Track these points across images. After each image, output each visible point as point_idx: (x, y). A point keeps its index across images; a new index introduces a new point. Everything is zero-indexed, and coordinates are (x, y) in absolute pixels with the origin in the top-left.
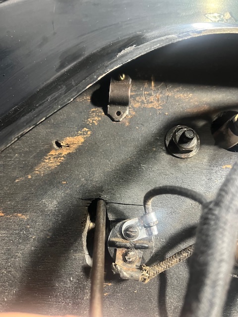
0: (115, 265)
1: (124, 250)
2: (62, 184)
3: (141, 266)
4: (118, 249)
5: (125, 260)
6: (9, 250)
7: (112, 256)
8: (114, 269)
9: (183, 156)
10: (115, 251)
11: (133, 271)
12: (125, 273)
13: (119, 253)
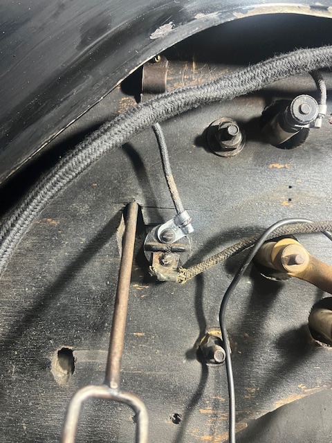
0: (152, 268)
1: (161, 254)
2: (93, 187)
3: (178, 268)
4: (154, 253)
5: (162, 263)
6: (42, 255)
7: (149, 260)
8: (151, 272)
9: (226, 154)
10: (152, 254)
11: (170, 273)
12: (162, 275)
13: (156, 256)
